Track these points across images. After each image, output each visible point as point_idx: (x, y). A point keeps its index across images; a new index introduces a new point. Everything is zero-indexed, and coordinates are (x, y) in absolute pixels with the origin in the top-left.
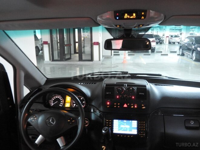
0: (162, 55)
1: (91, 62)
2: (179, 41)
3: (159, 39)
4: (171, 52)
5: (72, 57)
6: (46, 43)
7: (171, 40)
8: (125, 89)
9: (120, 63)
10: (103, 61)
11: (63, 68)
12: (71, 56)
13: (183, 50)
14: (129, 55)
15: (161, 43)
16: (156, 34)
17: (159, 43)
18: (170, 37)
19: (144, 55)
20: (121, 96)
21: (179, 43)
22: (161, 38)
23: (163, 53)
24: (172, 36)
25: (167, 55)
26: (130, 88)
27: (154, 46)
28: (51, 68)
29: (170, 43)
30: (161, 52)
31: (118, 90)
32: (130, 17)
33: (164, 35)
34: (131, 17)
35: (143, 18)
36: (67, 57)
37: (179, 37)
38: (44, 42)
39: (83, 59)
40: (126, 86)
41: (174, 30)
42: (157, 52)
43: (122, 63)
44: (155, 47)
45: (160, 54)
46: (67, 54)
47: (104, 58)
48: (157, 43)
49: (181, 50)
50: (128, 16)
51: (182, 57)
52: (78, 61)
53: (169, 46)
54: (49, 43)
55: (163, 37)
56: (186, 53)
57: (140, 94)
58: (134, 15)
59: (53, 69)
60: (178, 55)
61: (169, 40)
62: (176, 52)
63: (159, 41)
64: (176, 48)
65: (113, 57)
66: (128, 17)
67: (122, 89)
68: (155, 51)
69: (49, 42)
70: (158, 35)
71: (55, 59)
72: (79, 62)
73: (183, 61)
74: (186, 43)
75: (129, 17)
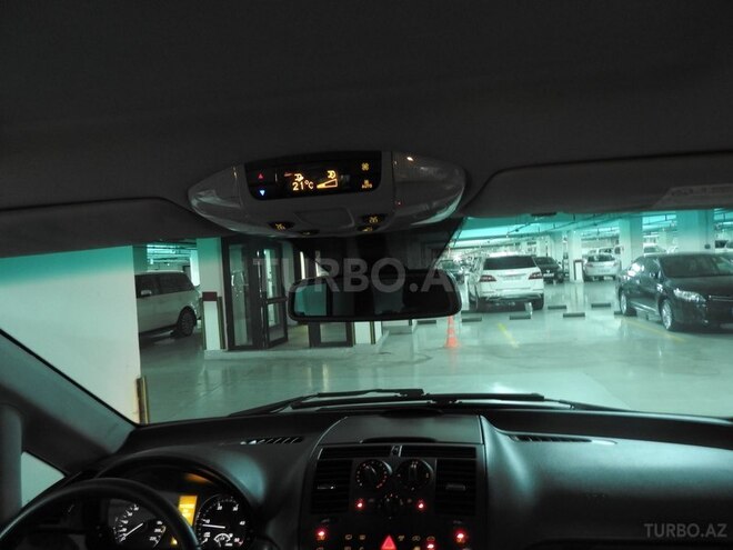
0: (565, 316)
1: (348, 349)
2: (613, 271)
3: (554, 269)
4: (594, 306)
5: (289, 336)
6: (209, 296)
7: (589, 269)
8: (389, 468)
9: (436, 349)
10: (384, 343)
11: (262, 371)
12: (286, 334)
13: (628, 298)
14: (464, 321)
15: (561, 282)
16: (544, 255)
17: (555, 282)
18: (586, 261)
19: (511, 318)
20: (371, 500)
21: (614, 277)
22: (560, 266)
23: (569, 311)
24: (591, 259)
25: (583, 315)
26: (410, 462)
27: (541, 292)
28: (225, 373)
29: (587, 279)
30: (565, 307)
31: (364, 475)
32: (315, 185)
33: (566, 257)
34: (321, 186)
35: (367, 184)
36: (274, 337)
37: (613, 259)
38: (204, 293)
39: (323, 340)
40: (396, 453)
41: (594, 239)
42: (550, 308)
43: (444, 348)
44: (542, 295)
45: (560, 314)
46: (275, 327)
47: (387, 333)
48: (548, 281)
49: (623, 298)
50: (307, 182)
51: (631, 321)
52: (305, 348)
53: (585, 287)
54: (221, 298)
55: (566, 261)
56: (642, 307)
57: (450, 486)
58: (332, 174)
59: (230, 377)
60: (616, 314)
61: (584, 272)
62: (608, 306)
63: (553, 275)
64: (609, 294)
65: (416, 329)
66: (306, 186)
67: (382, 469)
68: (546, 305)
69: (221, 293)
70: (551, 259)
71: (237, 344)
72: (309, 351)
73: (634, 332)
74: (636, 278)
75: (310, 184)
